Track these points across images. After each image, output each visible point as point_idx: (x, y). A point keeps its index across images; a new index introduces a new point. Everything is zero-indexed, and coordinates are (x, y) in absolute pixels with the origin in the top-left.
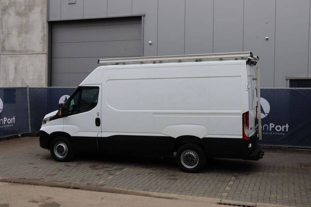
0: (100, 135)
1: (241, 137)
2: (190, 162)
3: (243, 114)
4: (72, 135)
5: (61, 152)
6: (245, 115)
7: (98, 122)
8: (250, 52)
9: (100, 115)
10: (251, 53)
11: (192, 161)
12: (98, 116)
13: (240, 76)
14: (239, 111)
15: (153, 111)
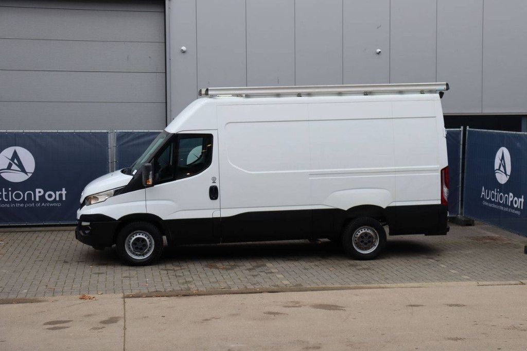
0: (217, 215)
1: (439, 202)
2: (366, 244)
3: (442, 171)
4: (164, 218)
5: (141, 249)
6: (443, 171)
7: (214, 193)
8: (445, 83)
9: (217, 181)
10: (447, 85)
11: (369, 242)
12: (214, 182)
13: (435, 117)
14: (436, 166)
15: (310, 171)
